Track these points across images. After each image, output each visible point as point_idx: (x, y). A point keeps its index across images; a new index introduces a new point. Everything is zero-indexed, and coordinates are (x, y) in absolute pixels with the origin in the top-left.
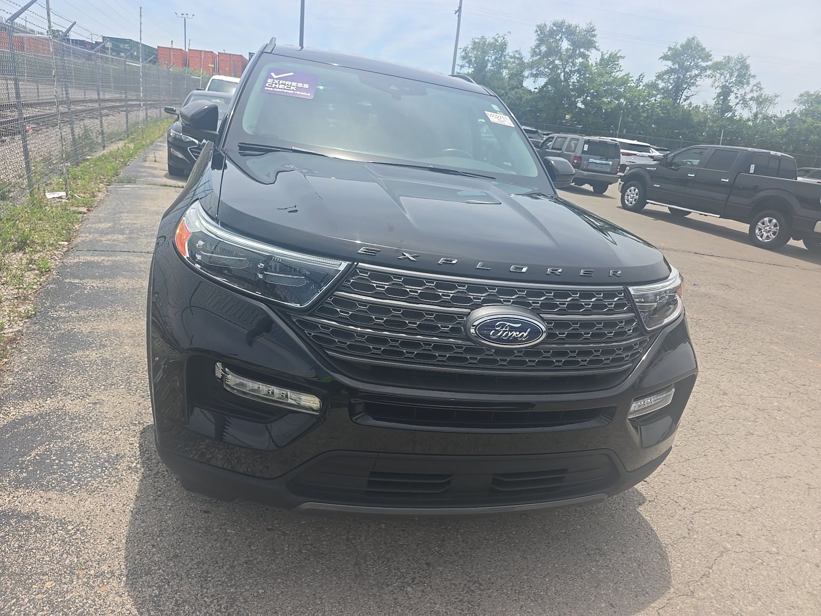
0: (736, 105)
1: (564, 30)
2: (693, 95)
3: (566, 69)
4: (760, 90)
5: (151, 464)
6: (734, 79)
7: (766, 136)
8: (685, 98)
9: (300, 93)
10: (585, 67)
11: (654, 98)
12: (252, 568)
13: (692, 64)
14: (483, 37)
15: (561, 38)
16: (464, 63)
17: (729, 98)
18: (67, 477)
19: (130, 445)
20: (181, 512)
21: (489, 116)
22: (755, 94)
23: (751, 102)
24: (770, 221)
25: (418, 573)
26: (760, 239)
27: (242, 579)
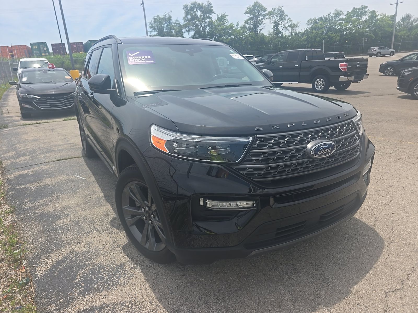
0: (282, 30)
1: (197, 6)
2: (263, 29)
3: (202, 25)
4: (291, 21)
5: (140, 263)
6: (279, 18)
7: (298, 42)
8: (260, 30)
9: (148, 61)
10: (211, 24)
11: (246, 33)
12: (224, 292)
13: (259, 14)
14: (158, 16)
15: (196, 10)
16: (152, 30)
17: (279, 27)
18: (105, 282)
19: (123, 258)
20: (172, 280)
21: (232, 56)
22: (289, 24)
23: (288, 28)
24: (320, 80)
25: (291, 269)
26: (318, 89)
27: (223, 298)
